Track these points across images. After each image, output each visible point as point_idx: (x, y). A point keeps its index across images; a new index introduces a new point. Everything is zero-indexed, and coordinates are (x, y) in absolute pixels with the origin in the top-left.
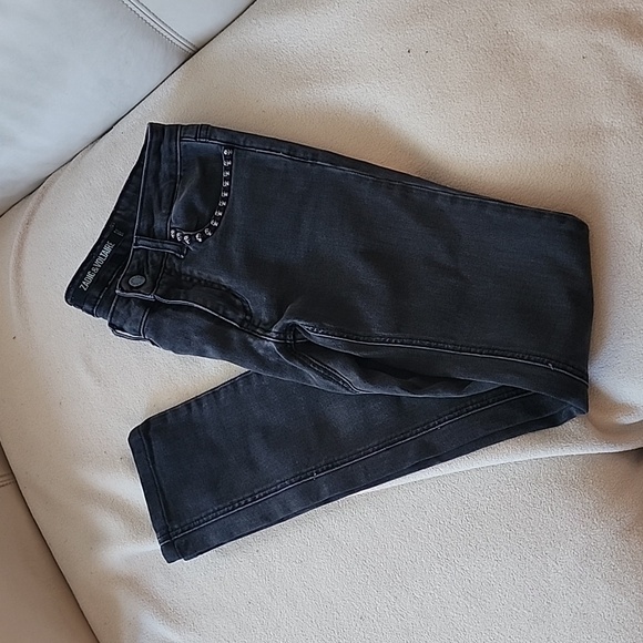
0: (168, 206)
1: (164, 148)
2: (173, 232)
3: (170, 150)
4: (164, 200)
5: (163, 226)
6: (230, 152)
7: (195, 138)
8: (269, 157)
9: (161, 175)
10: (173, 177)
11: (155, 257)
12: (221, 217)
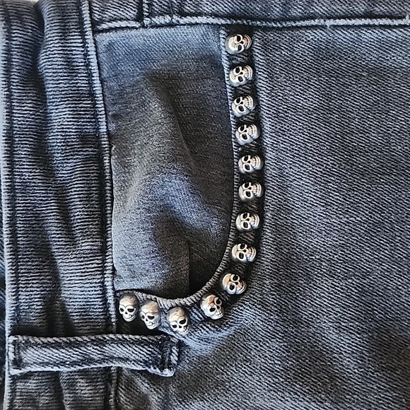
0: (93, 228)
1: (50, 61)
2: (126, 303)
3: (69, 63)
4: (78, 211)
5: (93, 294)
6: (246, 42)
7: (139, 18)
8: (367, 35)
9: (55, 140)
10: (88, 139)
11: (84, 389)
12: (258, 232)
